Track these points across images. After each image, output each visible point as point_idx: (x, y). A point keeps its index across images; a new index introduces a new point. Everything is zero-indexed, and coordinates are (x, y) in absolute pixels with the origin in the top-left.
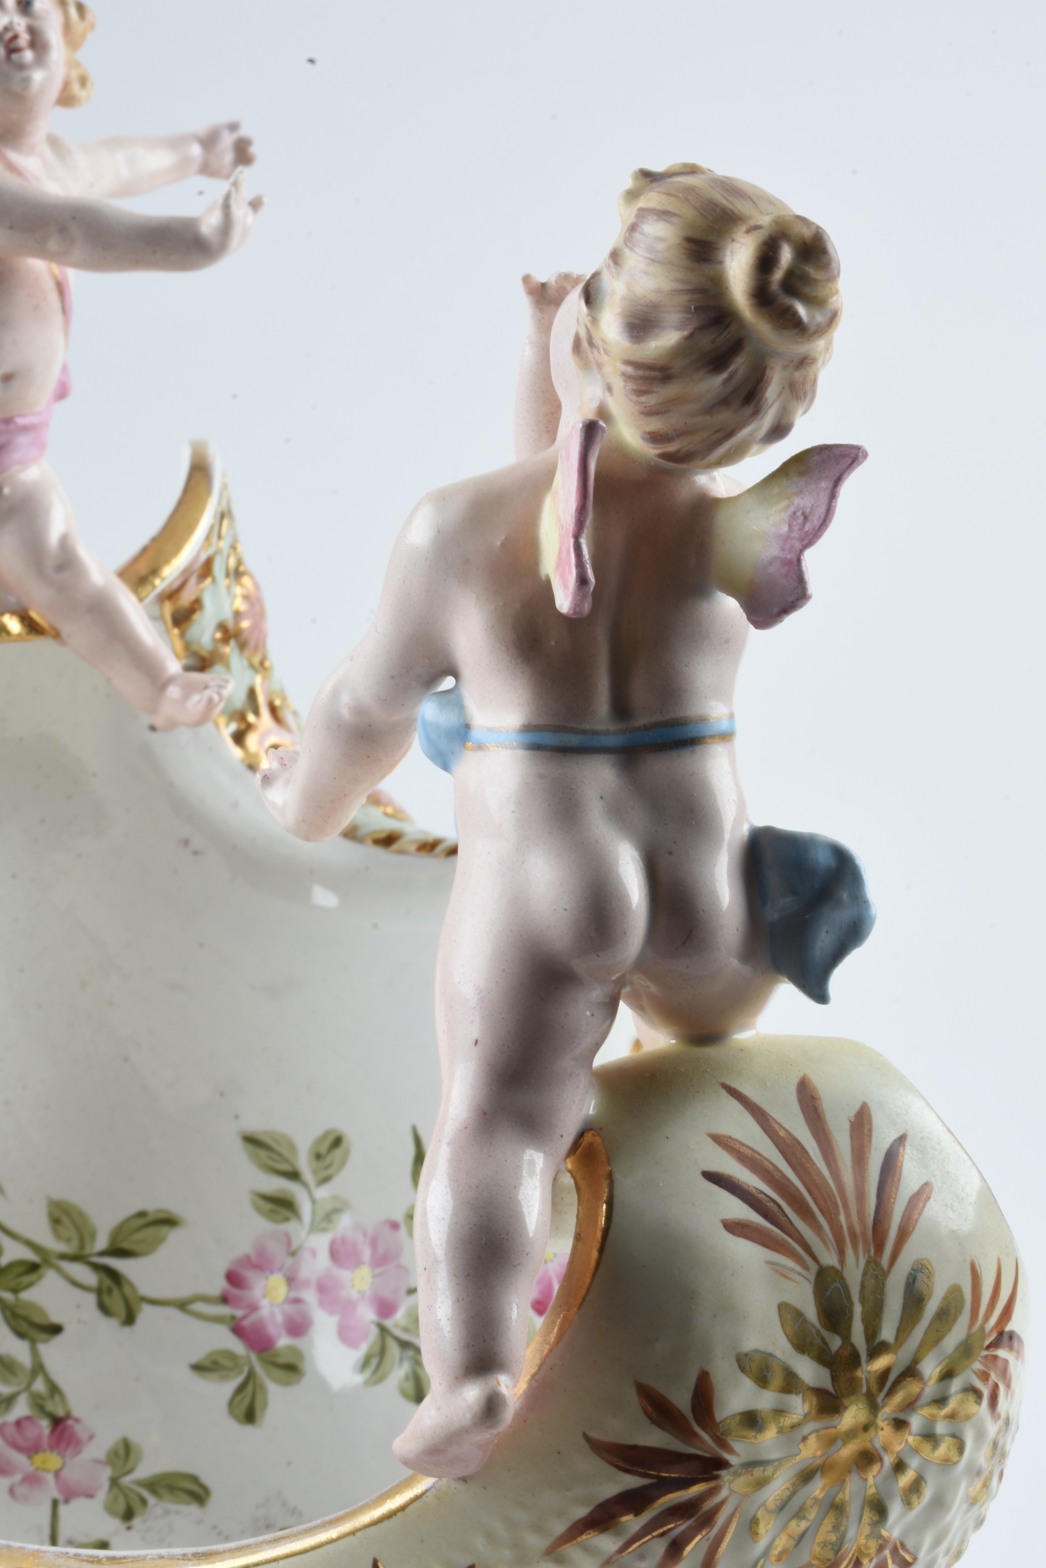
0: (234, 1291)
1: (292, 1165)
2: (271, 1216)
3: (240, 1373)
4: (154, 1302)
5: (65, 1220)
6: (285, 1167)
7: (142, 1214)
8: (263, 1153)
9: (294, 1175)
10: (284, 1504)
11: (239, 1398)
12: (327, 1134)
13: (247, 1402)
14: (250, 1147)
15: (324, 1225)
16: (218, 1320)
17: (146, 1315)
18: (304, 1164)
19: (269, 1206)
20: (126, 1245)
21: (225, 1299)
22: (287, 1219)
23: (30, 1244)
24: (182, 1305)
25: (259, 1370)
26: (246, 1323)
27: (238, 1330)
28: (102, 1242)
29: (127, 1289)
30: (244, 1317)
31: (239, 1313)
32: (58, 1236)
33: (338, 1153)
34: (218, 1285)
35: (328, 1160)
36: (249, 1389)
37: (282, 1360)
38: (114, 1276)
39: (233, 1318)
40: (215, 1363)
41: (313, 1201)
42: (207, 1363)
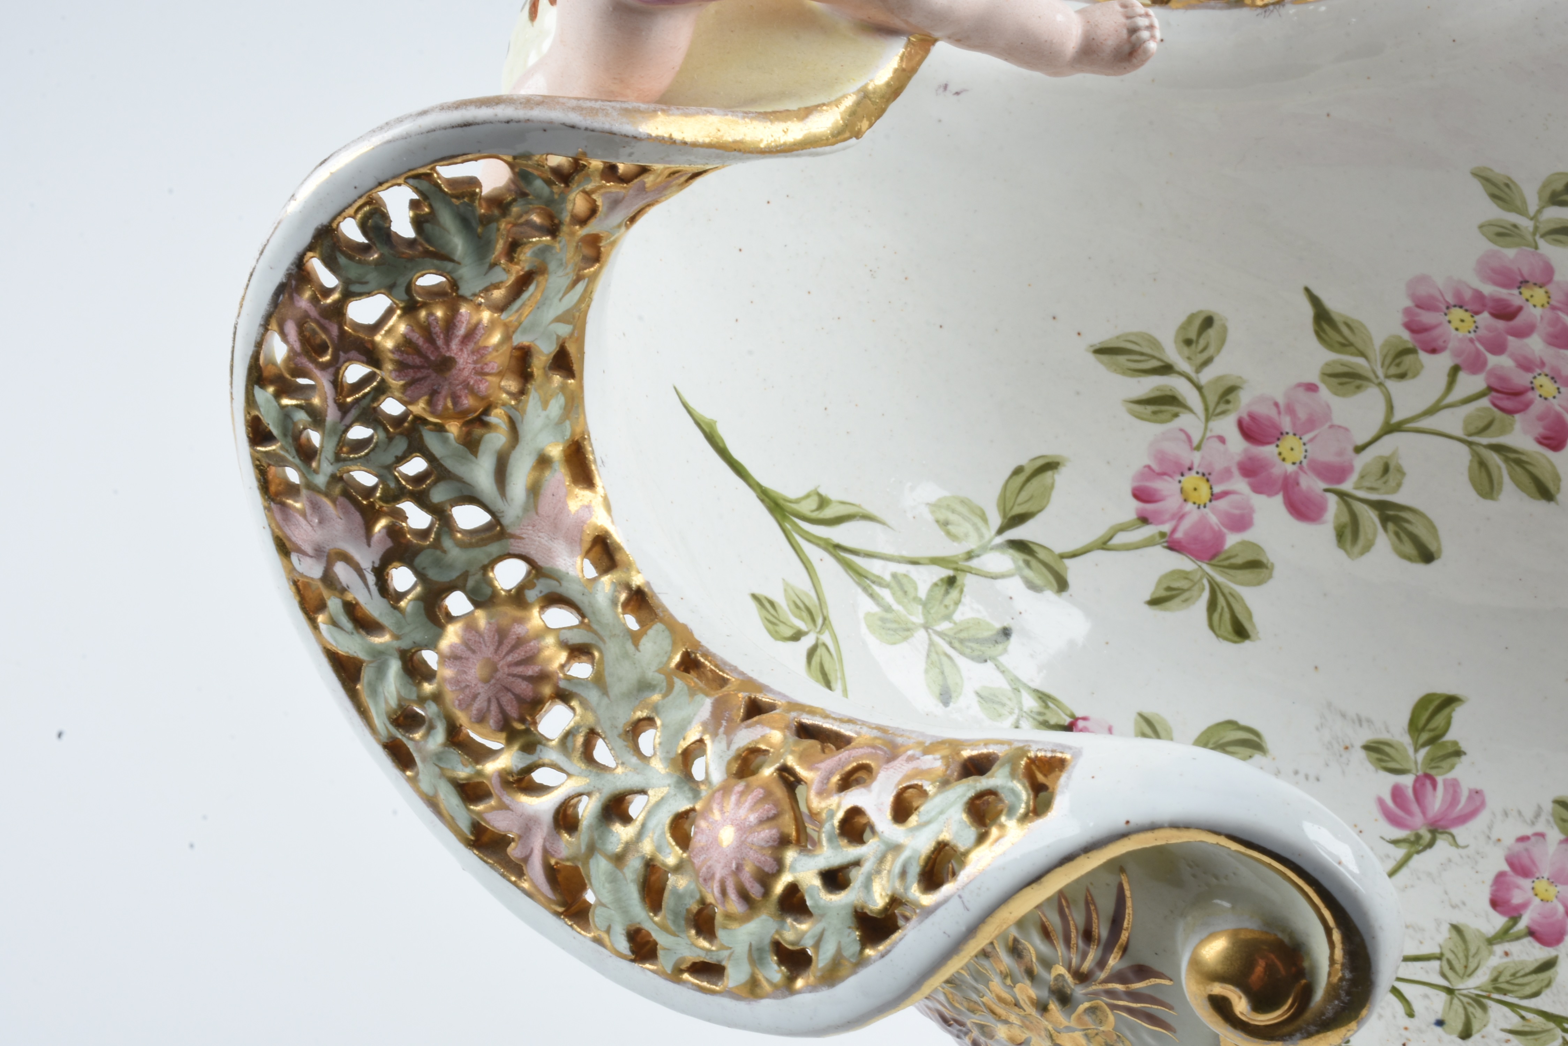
0: (1149, 507)
1: (1159, 360)
2: (1155, 417)
3: (1203, 589)
4: (1074, 555)
5: (952, 517)
6: (1154, 364)
7: (1018, 471)
8: (1122, 359)
9: (1166, 369)
10: (1343, 716)
11: (1216, 616)
12: (1191, 318)
13: (1227, 616)
14: (1105, 358)
15: (1222, 407)
16: (1148, 543)
17: (1073, 569)
18: (1173, 354)
19: (1150, 408)
20: (1018, 510)
21: (1144, 520)
22: (1176, 415)
23: (935, 561)
24: (1104, 544)
25: (1219, 578)
26: (1179, 535)
27: (1174, 546)
28: (996, 521)
29: (1042, 554)
30: (1174, 531)
31: (1166, 528)
32: (952, 537)
33: (1212, 332)
34: (1131, 508)
35: (1202, 343)
36: (1221, 601)
37: (1239, 560)
38: (1021, 546)
39: (1162, 535)
40: (1169, 589)
41: (1199, 388)
42: (1162, 593)
